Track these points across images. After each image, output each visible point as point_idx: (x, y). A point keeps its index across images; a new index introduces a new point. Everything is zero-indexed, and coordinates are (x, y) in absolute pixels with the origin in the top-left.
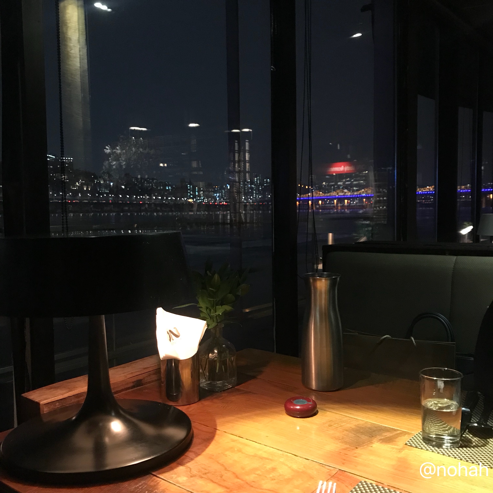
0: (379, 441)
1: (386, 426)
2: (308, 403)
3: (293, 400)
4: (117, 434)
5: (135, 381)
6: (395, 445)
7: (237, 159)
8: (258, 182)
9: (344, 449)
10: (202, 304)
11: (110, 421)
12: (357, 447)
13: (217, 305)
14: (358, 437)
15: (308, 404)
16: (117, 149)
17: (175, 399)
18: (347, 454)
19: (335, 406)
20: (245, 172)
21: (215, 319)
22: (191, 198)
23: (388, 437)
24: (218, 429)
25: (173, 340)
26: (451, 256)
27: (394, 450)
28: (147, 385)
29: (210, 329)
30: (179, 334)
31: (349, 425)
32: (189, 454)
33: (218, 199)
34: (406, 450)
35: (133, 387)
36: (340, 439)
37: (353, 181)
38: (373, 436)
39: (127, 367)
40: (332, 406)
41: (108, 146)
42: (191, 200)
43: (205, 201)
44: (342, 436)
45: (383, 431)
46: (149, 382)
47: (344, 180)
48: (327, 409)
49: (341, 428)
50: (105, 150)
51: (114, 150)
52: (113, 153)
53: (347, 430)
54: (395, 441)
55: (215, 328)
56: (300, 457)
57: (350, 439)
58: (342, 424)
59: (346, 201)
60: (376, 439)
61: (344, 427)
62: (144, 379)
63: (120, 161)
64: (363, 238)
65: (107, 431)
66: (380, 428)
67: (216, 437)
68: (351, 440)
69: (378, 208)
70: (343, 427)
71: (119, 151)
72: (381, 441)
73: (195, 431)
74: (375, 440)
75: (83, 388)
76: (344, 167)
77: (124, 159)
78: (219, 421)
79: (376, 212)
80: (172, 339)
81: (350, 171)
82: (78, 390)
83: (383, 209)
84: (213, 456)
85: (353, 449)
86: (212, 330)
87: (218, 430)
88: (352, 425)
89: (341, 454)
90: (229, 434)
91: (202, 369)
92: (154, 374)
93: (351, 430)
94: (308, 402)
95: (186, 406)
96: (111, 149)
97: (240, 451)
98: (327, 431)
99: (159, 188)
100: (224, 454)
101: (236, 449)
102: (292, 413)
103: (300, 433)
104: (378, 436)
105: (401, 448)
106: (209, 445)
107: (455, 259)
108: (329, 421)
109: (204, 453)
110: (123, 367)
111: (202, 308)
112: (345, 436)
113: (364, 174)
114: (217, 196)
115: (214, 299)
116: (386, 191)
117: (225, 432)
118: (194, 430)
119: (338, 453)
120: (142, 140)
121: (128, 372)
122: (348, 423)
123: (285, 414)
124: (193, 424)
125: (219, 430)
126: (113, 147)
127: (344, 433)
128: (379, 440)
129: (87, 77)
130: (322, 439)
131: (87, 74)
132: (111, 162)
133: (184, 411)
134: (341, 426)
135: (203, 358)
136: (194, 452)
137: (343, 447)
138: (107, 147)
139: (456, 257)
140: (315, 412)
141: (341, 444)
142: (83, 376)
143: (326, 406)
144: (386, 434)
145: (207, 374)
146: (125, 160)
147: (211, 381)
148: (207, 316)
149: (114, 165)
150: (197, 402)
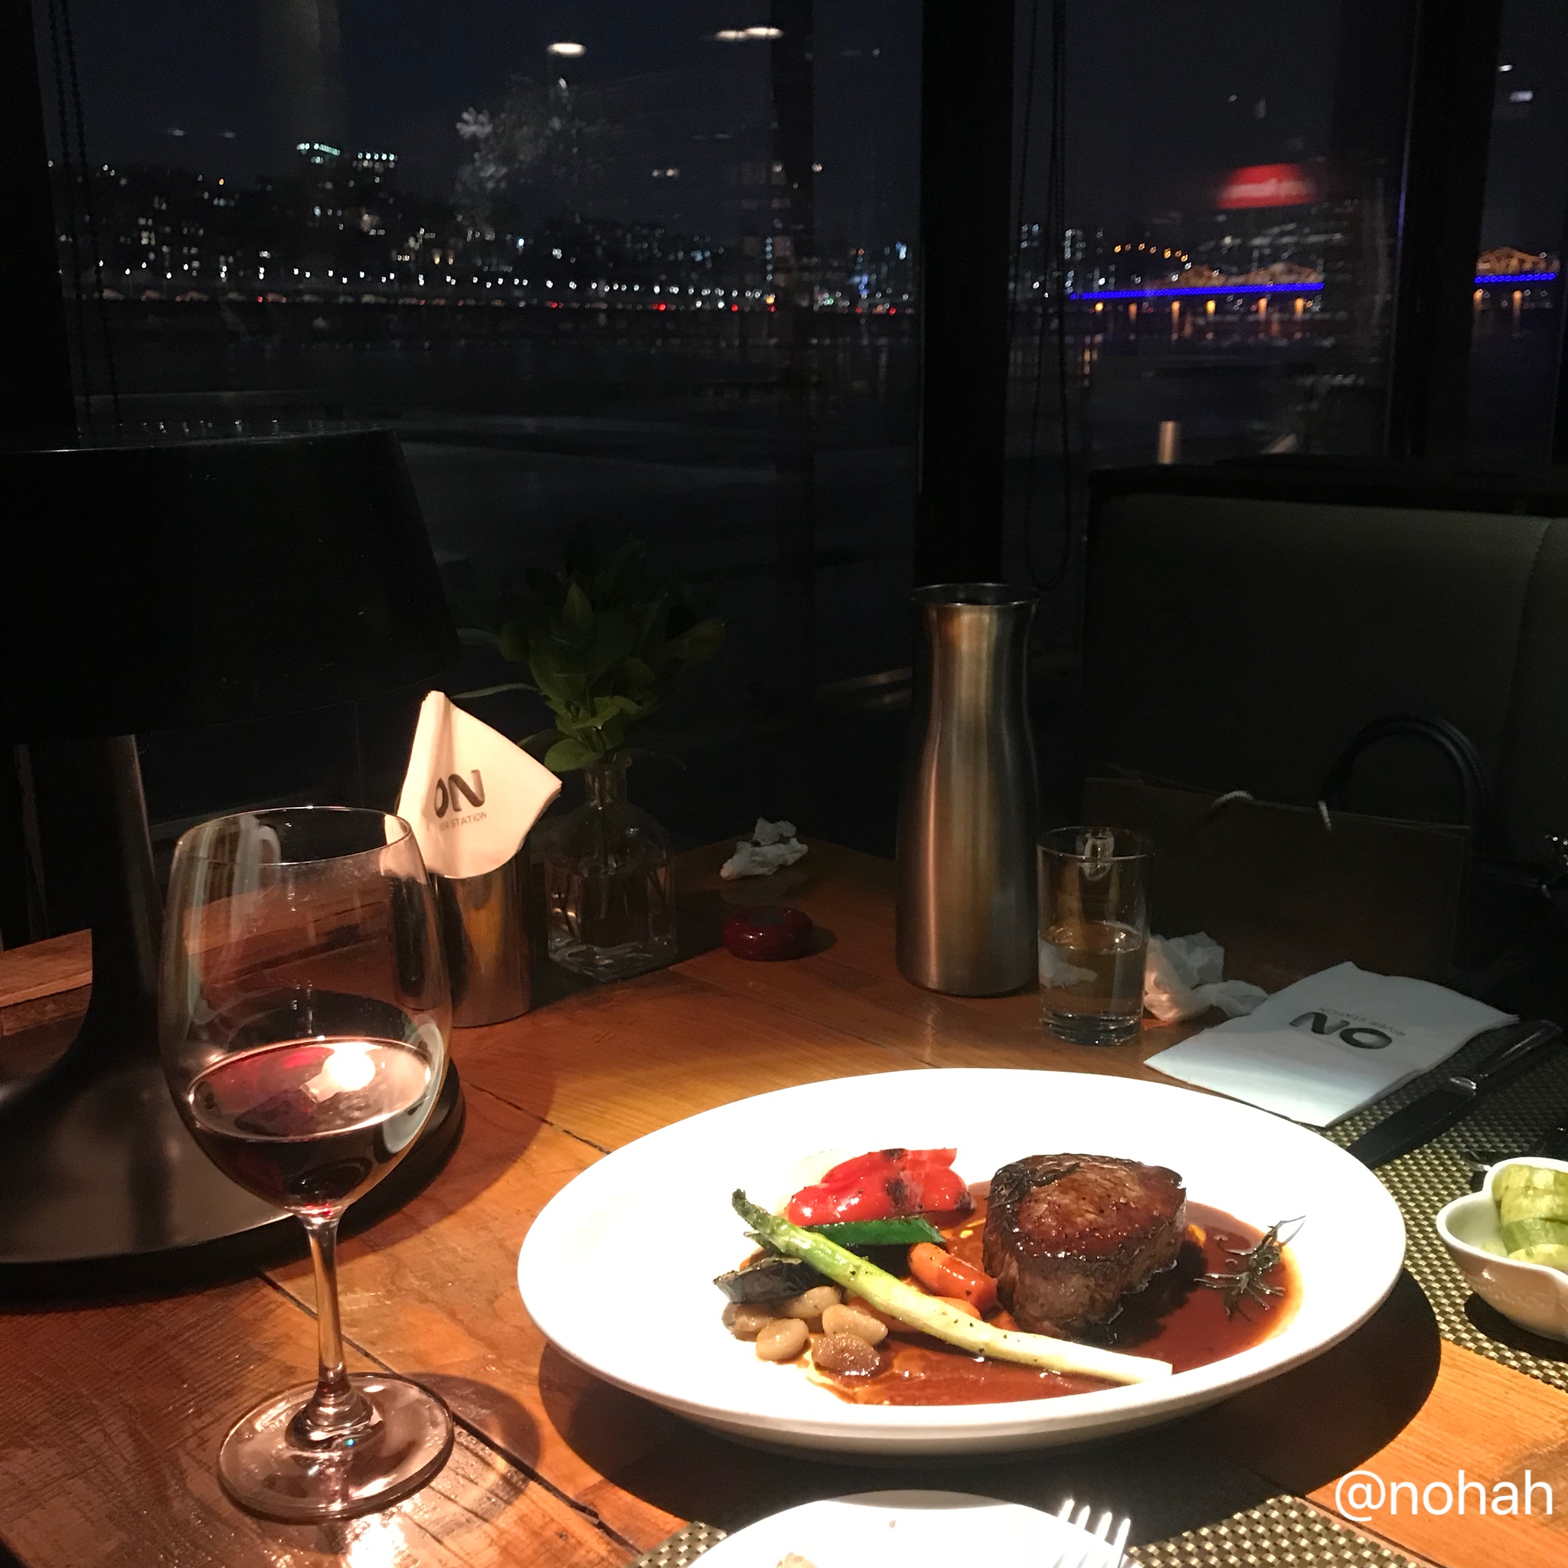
10: (550, 689)
13: (594, 694)
24: (549, 1119)
25: (455, 810)
33: (864, 295)
41: (469, 112)
47: (1276, 230)
50: (459, 126)
59: (1299, 303)
64: (1284, 438)
80: (452, 805)
84: (496, 1219)
87: (546, 1122)
95: (478, 1030)
99: (672, 258)
106: (496, 1179)
107: (1544, 530)
114: (861, 281)
117: (568, 1132)
125: (550, 1124)
132: (480, 169)
136: (437, 1201)
138: (465, 115)
139: (1549, 520)
149: (490, 178)
150: (521, 1016)
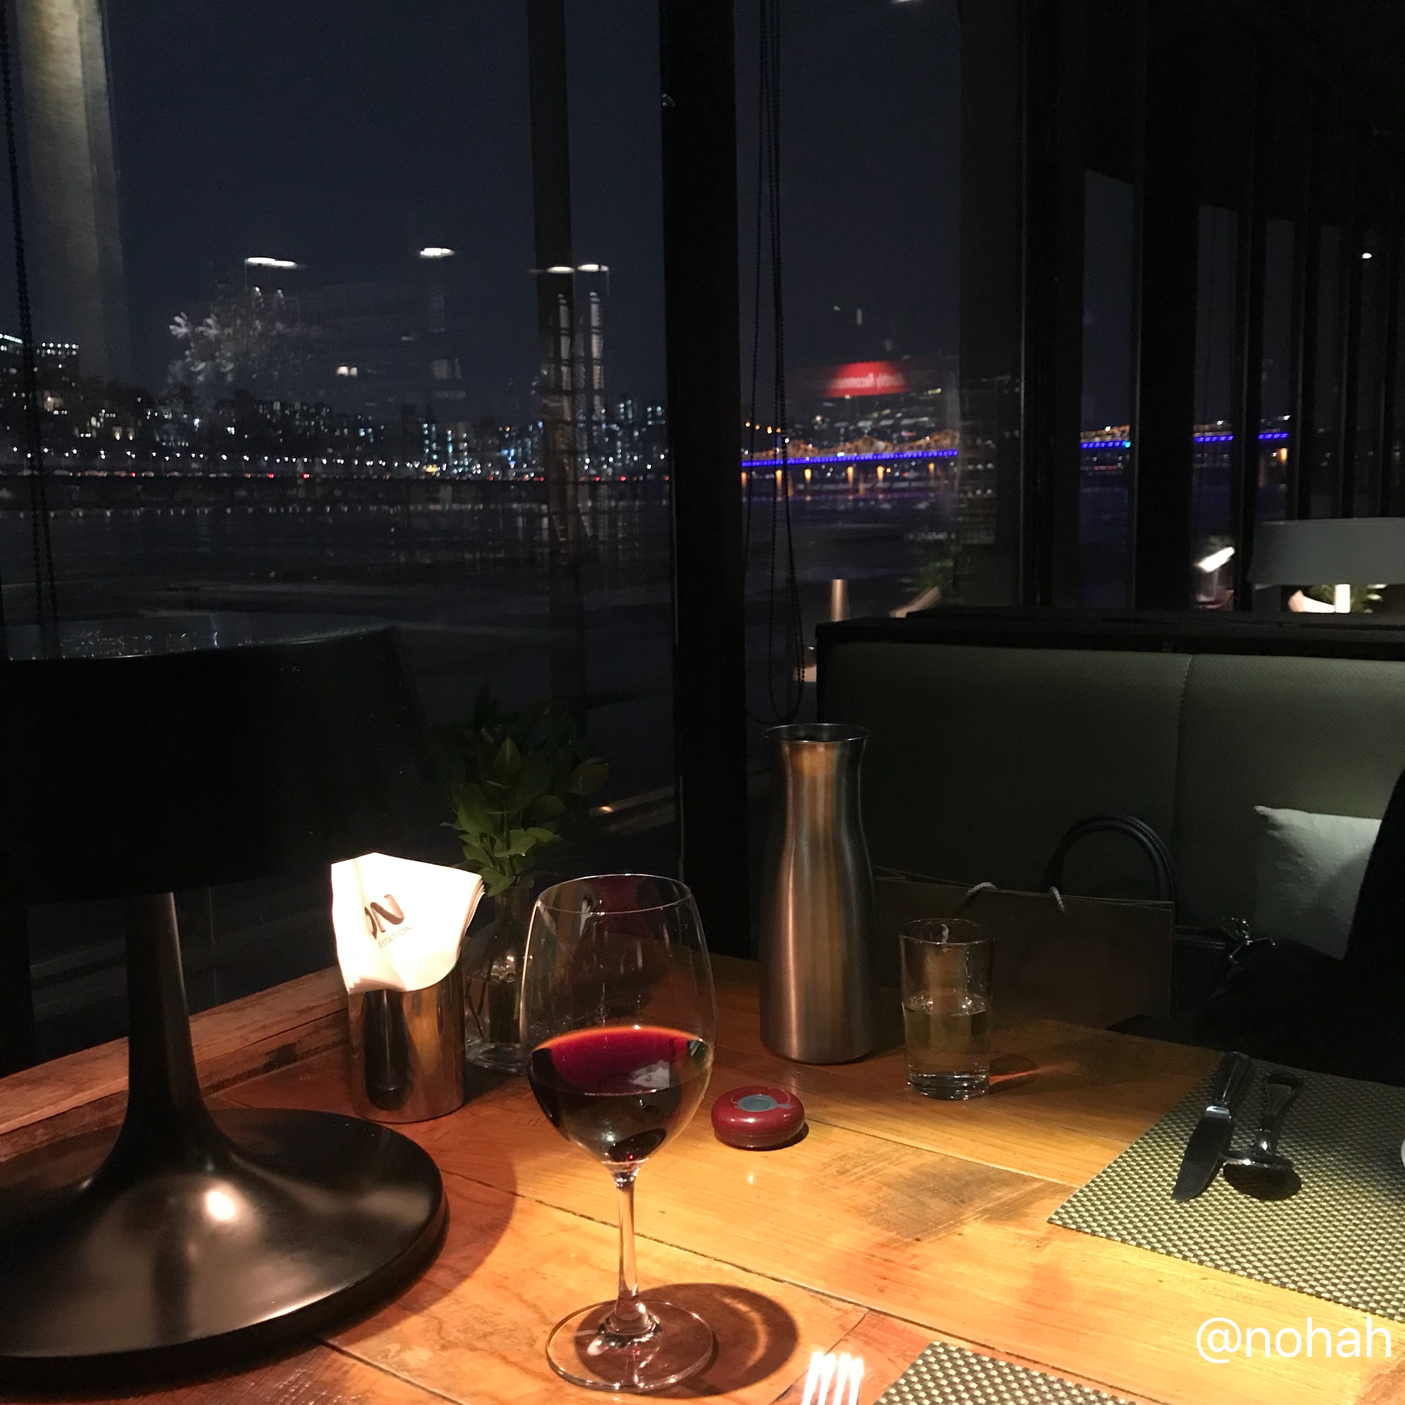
0: (981, 1217)
1: (1001, 1167)
2: (780, 1106)
3: (737, 1098)
4: (223, 1227)
5: (273, 1051)
6: (1025, 1227)
7: (565, 354)
8: (630, 416)
9: (882, 1245)
10: (470, 826)
11: (200, 1189)
12: (919, 1236)
13: (510, 828)
14: (922, 1204)
15: (778, 1108)
16: (209, 326)
17: (392, 1102)
18: (891, 1261)
19: (854, 1109)
20: (590, 391)
21: (506, 867)
22: (432, 462)
23: (1005, 1202)
24: (519, 1192)
25: (383, 931)
26: (1179, 655)
27: (1022, 1243)
28: (311, 1059)
29: (494, 897)
30: (401, 913)
31: (895, 1168)
32: (437, 1275)
33: (512, 465)
34: (1056, 1243)
35: (268, 1068)
36: (871, 1214)
37: (901, 418)
38: (962, 1202)
39: (250, 1009)
40: (847, 1109)
41: (181, 317)
42: (432, 469)
43: (474, 472)
44: (877, 1202)
45: (991, 1186)
46: (315, 1049)
47: (875, 415)
48: (833, 1121)
49: (872, 1179)
50: (172, 327)
51: (201, 329)
52: (197, 337)
53: (889, 1185)
54: (1027, 1215)
55: (507, 893)
56: (759, 1274)
57: (900, 1211)
58: (875, 1167)
59: (880, 470)
60: (971, 1208)
61: (880, 1176)
62: (300, 1042)
63: (218, 361)
65: (194, 1218)
66: (983, 1176)
67: (516, 1220)
68: (902, 1214)
69: (970, 495)
70: (880, 1173)
71: (213, 332)
72: (987, 1216)
73: (454, 1202)
74: (969, 1213)
75: (119, 1080)
76: (876, 376)
77: (229, 354)
78: (523, 1168)
79: (963, 506)
80: (380, 928)
81: (892, 387)
82: (101, 1087)
83: (985, 496)
84: (507, 1278)
85: (907, 1244)
86: (499, 900)
87: (519, 1195)
88: (905, 1167)
89: (875, 1259)
90: (553, 1209)
91: (472, 1009)
92: (327, 1027)
93: (903, 1182)
94: (779, 1103)
95: (425, 1123)
96: (190, 323)
97: (584, 1260)
98: (834, 1188)
99: (337, 433)
100: (537, 1273)
101: (573, 1255)
102: (735, 1138)
103: (758, 1197)
104: (977, 1200)
105: (1044, 1236)
106: (493, 1246)
107: (1188, 664)
108: (839, 1158)
109: (480, 1271)
110: (238, 1009)
111: (465, 832)
112: (883, 1202)
113: (931, 397)
114: (509, 454)
115: (503, 810)
116: (993, 446)
117: (541, 1202)
118: (450, 1198)
119: (867, 1256)
120: (282, 296)
121: (251, 1024)
122: (893, 1162)
123: (714, 1139)
124: (446, 1180)
125: (523, 1196)
126: (196, 320)
127: (881, 1195)
128: (981, 1212)
129: (106, 113)
130: (819, 1215)
131: (106, 104)
132: (192, 364)
133: (417, 1141)
134: (872, 1173)
135: (474, 980)
136: (451, 1268)
137: (881, 1239)
138: (178, 319)
139: (1192, 656)
140: (798, 1131)
141: (873, 1229)
142: (116, 1041)
143: (830, 1109)
144: (999, 1194)
145: (487, 1021)
146: (235, 358)
147: (499, 1043)
148: (483, 858)
149: (200, 372)
150: (458, 1109)
